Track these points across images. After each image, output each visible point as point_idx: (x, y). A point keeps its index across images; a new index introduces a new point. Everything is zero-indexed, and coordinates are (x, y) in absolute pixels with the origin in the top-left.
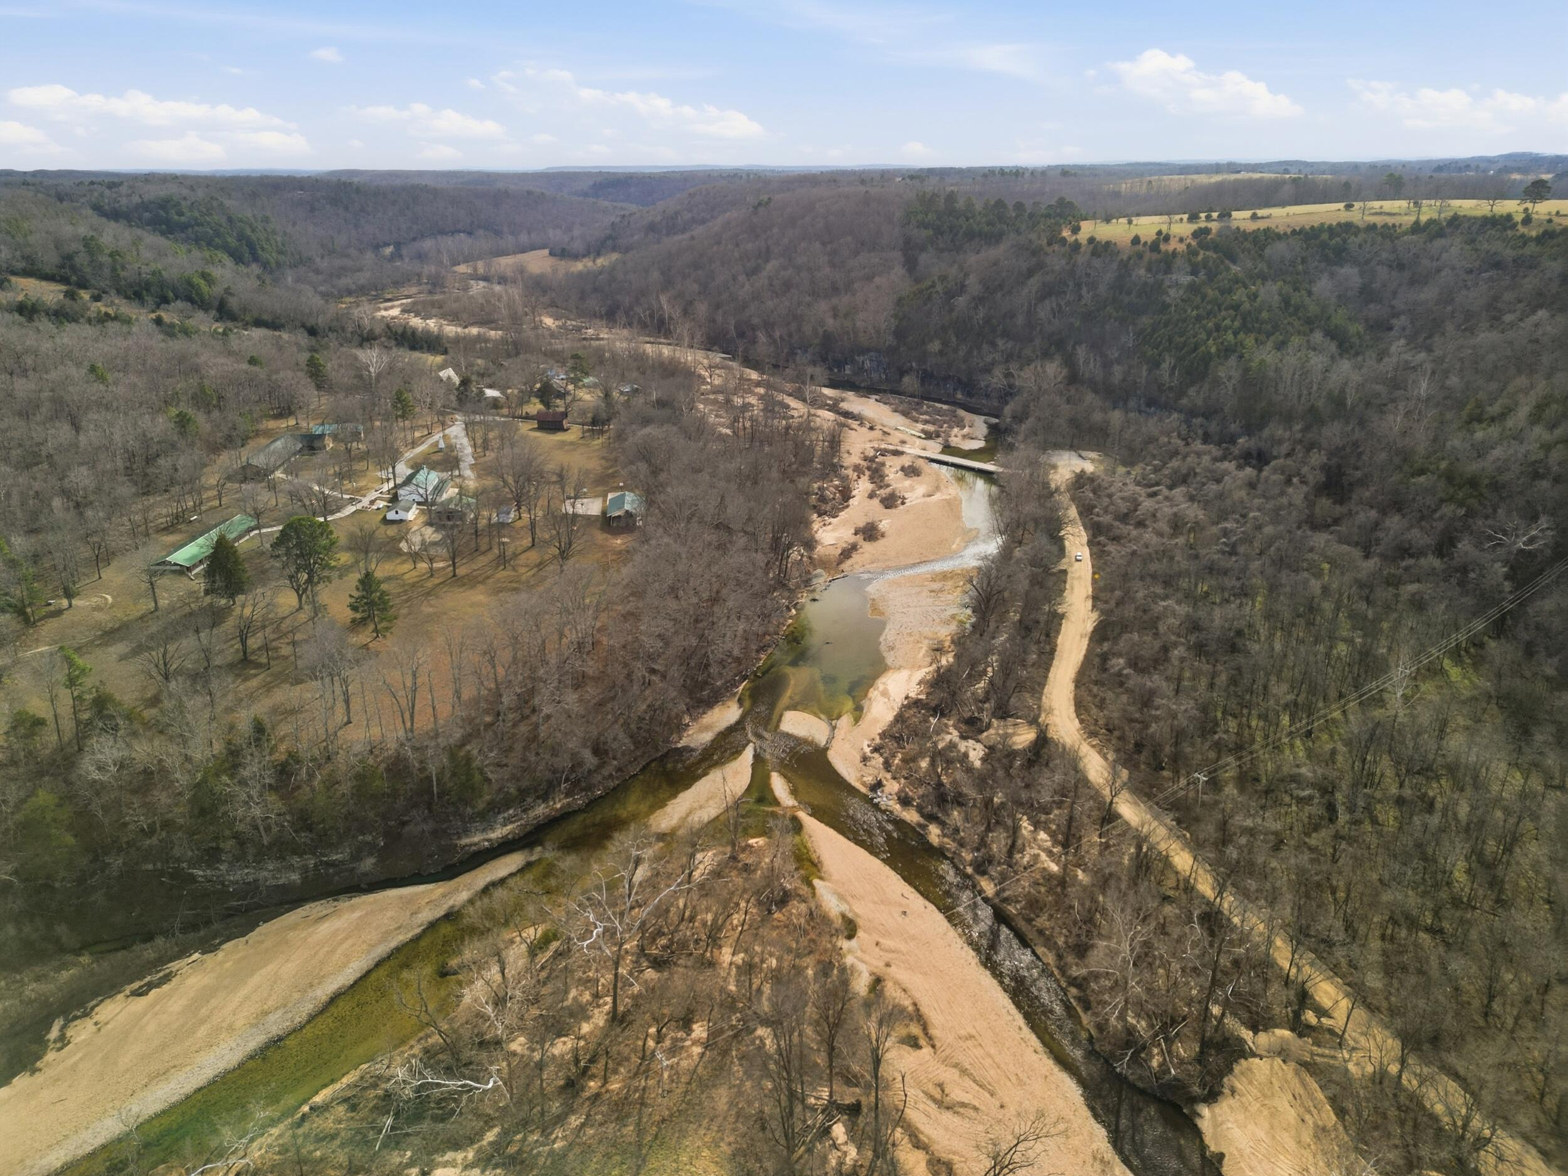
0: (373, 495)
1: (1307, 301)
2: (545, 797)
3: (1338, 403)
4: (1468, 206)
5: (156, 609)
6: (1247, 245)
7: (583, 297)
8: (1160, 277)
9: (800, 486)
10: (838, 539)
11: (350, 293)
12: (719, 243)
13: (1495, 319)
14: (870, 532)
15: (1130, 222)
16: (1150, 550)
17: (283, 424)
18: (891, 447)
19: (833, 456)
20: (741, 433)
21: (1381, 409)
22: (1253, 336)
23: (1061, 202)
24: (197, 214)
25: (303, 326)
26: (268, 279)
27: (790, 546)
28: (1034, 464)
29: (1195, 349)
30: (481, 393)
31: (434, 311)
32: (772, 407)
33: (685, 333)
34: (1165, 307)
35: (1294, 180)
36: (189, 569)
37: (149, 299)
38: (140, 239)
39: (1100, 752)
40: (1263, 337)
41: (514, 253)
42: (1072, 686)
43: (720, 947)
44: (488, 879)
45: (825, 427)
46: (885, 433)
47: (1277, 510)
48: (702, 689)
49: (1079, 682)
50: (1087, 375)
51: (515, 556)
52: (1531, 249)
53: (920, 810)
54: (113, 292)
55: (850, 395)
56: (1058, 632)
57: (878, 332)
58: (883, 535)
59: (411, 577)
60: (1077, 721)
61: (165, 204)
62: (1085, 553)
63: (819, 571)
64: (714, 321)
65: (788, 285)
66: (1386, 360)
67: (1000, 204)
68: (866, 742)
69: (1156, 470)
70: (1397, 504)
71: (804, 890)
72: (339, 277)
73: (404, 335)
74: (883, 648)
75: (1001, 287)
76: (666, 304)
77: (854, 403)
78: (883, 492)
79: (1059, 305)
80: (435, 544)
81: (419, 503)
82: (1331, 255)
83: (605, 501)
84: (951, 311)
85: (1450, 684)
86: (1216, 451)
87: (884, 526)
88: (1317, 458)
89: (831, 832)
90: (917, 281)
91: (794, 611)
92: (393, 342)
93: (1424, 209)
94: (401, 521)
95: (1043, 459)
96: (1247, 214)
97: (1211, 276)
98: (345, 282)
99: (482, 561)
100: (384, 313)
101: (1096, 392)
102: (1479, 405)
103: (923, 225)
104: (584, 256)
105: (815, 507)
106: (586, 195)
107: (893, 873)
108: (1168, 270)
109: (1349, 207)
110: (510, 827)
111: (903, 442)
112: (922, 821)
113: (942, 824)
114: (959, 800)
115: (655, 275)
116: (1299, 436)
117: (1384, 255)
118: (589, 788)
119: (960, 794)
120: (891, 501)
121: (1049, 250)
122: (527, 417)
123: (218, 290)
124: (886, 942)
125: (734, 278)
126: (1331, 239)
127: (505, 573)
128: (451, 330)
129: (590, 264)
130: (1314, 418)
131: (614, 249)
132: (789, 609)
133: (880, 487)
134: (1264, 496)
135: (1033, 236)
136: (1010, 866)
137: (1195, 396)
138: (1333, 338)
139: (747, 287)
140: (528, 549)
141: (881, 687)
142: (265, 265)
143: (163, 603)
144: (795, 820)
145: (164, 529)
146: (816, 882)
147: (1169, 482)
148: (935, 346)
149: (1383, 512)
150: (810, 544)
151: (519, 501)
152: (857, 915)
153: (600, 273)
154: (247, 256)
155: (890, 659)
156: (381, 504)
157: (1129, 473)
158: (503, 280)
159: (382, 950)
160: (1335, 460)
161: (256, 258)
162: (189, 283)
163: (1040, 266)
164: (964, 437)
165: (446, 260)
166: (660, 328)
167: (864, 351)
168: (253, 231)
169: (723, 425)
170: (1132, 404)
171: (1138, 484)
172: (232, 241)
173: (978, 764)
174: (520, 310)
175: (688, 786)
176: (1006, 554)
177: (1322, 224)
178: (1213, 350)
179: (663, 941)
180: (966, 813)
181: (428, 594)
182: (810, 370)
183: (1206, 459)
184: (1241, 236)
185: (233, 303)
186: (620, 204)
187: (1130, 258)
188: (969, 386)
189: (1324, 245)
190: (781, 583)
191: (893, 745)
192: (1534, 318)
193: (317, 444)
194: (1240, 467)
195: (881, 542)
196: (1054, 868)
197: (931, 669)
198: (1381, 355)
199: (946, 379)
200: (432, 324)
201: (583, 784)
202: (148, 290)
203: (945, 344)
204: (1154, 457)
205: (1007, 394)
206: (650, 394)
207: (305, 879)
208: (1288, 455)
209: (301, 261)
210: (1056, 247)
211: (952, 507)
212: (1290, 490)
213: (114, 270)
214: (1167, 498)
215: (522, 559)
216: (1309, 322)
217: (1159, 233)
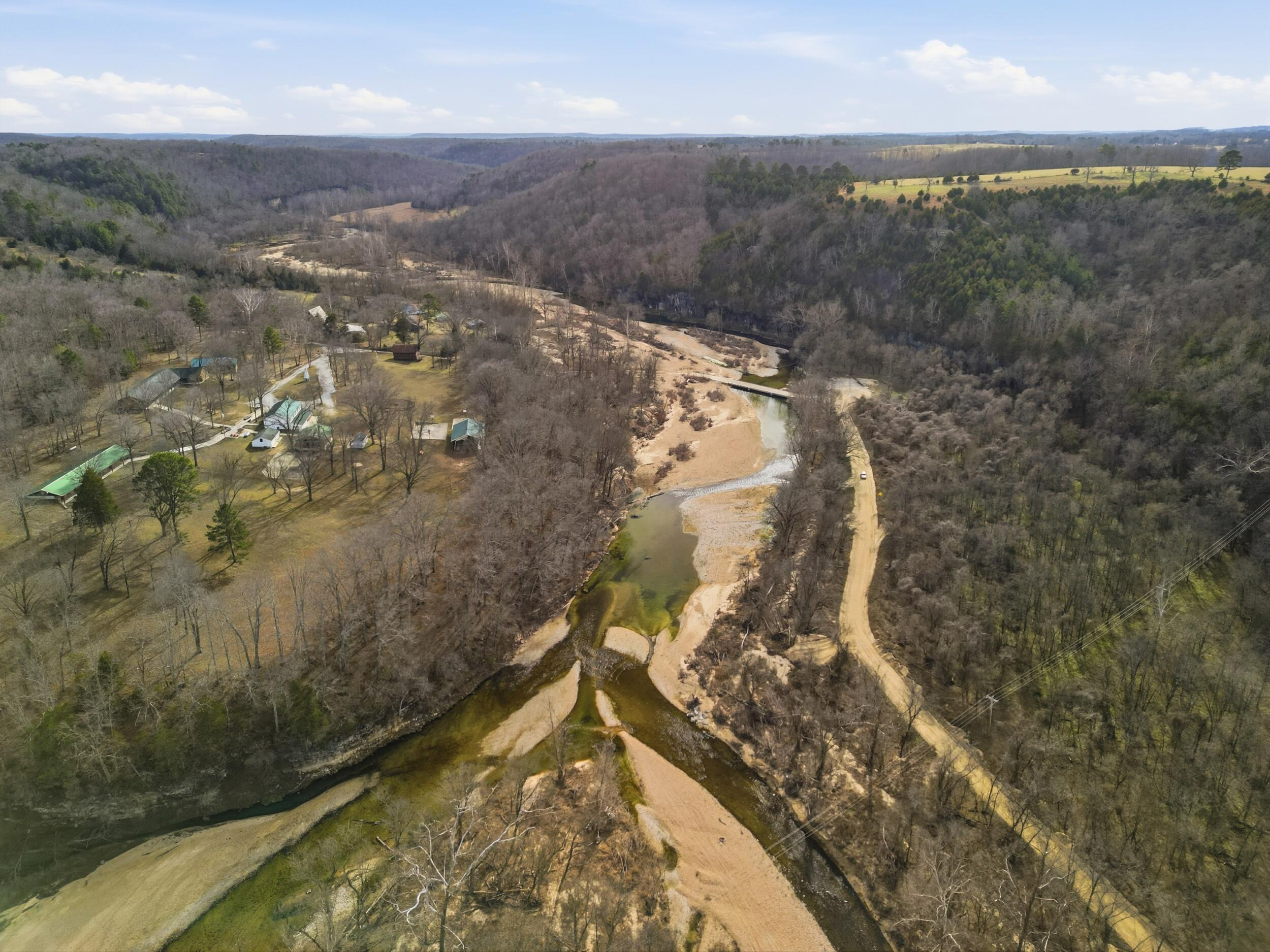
0: (241, 423)
1: (1046, 251)
2: (383, 722)
3: (1077, 338)
4: (1172, 172)
5: (28, 537)
6: (994, 203)
7: (438, 243)
8: (923, 230)
9: (621, 412)
10: (655, 459)
11: (240, 238)
12: (552, 199)
13: (1205, 268)
14: (682, 453)
15: (895, 184)
16: (926, 471)
17: (165, 358)
18: (698, 375)
19: (649, 383)
20: (571, 363)
21: (1115, 345)
22: (1002, 280)
23: (837, 166)
24: (110, 172)
25: (194, 269)
26: (169, 227)
27: (612, 467)
28: (821, 391)
29: (955, 292)
30: (345, 328)
31: (312, 254)
32: (596, 340)
33: (523, 274)
34: (928, 256)
35: (1027, 150)
36: (63, 498)
37: (60, 246)
38: (57, 193)
39: (894, 667)
40: (1011, 282)
41: (383, 205)
42: (865, 601)
43: (547, 885)
44: (327, 809)
45: (643, 358)
46: (694, 362)
47: (1033, 434)
48: (533, 608)
49: (872, 596)
50: (863, 313)
51: (367, 479)
52: (1230, 208)
53: (734, 728)
54: (26, 239)
55: (663, 328)
56: (850, 547)
57: (686, 275)
58: (693, 456)
59: (270, 502)
60: (872, 636)
61: (83, 163)
62: (868, 472)
63: (638, 489)
64: (548, 264)
65: (609, 235)
66: (1115, 302)
67: (786, 167)
68: (683, 659)
69: (925, 396)
70: (1136, 430)
71: (627, 817)
72: (231, 225)
73: (282, 276)
74: (696, 563)
75: (789, 237)
76: (507, 250)
77: (666, 335)
78: (692, 416)
79: (838, 254)
80: (293, 469)
81: (282, 431)
82: (1063, 212)
83: (450, 426)
84: (747, 257)
85: (1196, 597)
86: (976, 381)
87: (694, 446)
88: (1062, 388)
89: (653, 753)
90: (718, 231)
91: (617, 528)
92: (272, 283)
93: (1137, 174)
94: (266, 448)
95: (829, 386)
96: (992, 177)
97: (966, 230)
98: (236, 229)
99: (337, 485)
100: (268, 256)
101: (871, 327)
102: (1198, 342)
103: (722, 185)
104: (440, 208)
105: (634, 430)
106: (443, 157)
107: (709, 797)
108: (930, 224)
109: (1075, 172)
110: (350, 753)
111: (709, 370)
112: (736, 740)
113: (755, 744)
114: (770, 720)
115: (499, 225)
116: (1046, 367)
117: (1107, 212)
118: (426, 710)
119: (771, 714)
120: (699, 424)
121: (829, 206)
122: (385, 349)
123: (120, 237)
124: (706, 873)
125: (565, 228)
126: (1062, 198)
127: (356, 497)
128: (324, 271)
129: (445, 215)
130: (1058, 352)
131: (465, 202)
132: (612, 526)
133: (691, 411)
134: (1020, 422)
135: (815, 195)
136: (819, 788)
137: (956, 332)
138: (1069, 283)
139: (576, 235)
140: (379, 473)
141: (695, 602)
142: (168, 215)
143: (35, 533)
144: (619, 742)
145: (46, 459)
146: (639, 807)
147: (936, 407)
148: (735, 287)
149: (1124, 436)
150: (631, 465)
151: (372, 426)
152: (676, 842)
153: (453, 223)
154: (153, 207)
155: (702, 574)
156: (248, 432)
157: (901, 398)
158: (370, 228)
159: (218, 890)
160: (1077, 389)
161: (160, 209)
162: (95, 231)
163: (822, 220)
164: (760, 365)
165: (324, 211)
166: (502, 270)
167: (675, 291)
168: (159, 186)
169: (555, 355)
170: (902, 337)
171: (910, 409)
172: (140, 195)
173: (785, 680)
174: (384, 254)
175: (519, 706)
176: (800, 475)
177: (1055, 186)
178: (970, 292)
179: (491, 878)
180: (776, 732)
181: (285, 518)
182: (629, 307)
183: (968, 386)
184: (988, 196)
185: (133, 249)
186: (471, 165)
187: (897, 214)
188: (763, 321)
189: (1056, 204)
190: (605, 503)
191: (707, 661)
192: (1237, 268)
193: (192, 377)
194: (997, 395)
195: (693, 461)
196: (860, 790)
197: (739, 583)
198: (1111, 296)
199: (744, 315)
200: (309, 266)
201: (421, 707)
202: (59, 238)
203: (743, 285)
204: (922, 385)
205: (796, 329)
206: (492, 329)
207: (149, 814)
208: (1037, 385)
209: (201, 212)
210: (834, 204)
211: (752, 428)
212: (1043, 416)
213: (29, 219)
214: (936, 422)
215: (373, 483)
216: (1048, 269)
217: (921, 193)
